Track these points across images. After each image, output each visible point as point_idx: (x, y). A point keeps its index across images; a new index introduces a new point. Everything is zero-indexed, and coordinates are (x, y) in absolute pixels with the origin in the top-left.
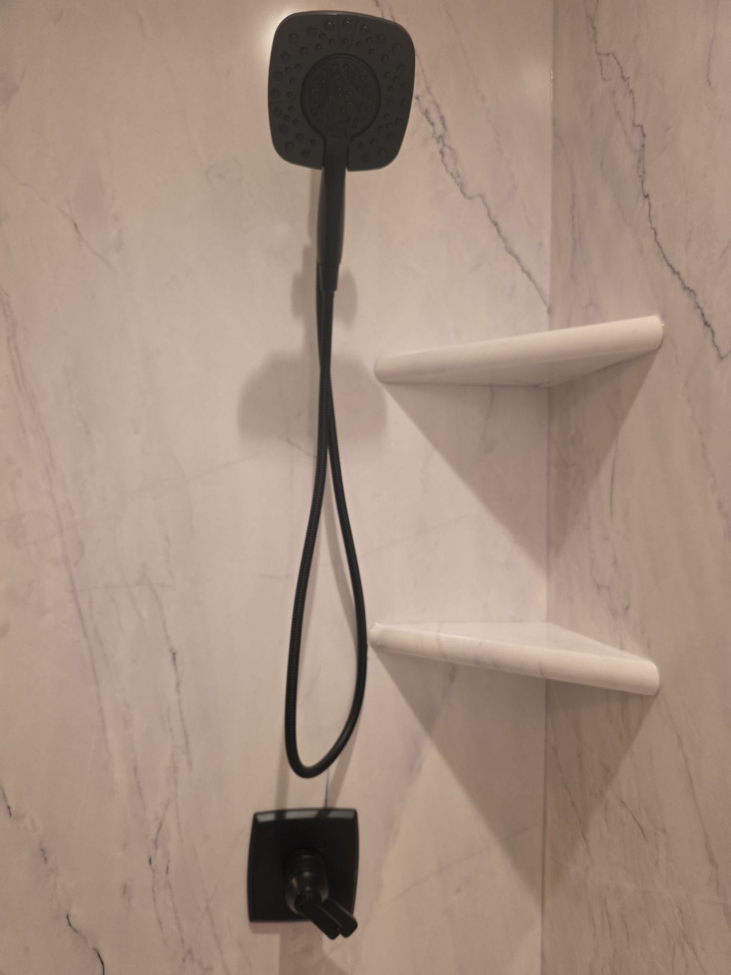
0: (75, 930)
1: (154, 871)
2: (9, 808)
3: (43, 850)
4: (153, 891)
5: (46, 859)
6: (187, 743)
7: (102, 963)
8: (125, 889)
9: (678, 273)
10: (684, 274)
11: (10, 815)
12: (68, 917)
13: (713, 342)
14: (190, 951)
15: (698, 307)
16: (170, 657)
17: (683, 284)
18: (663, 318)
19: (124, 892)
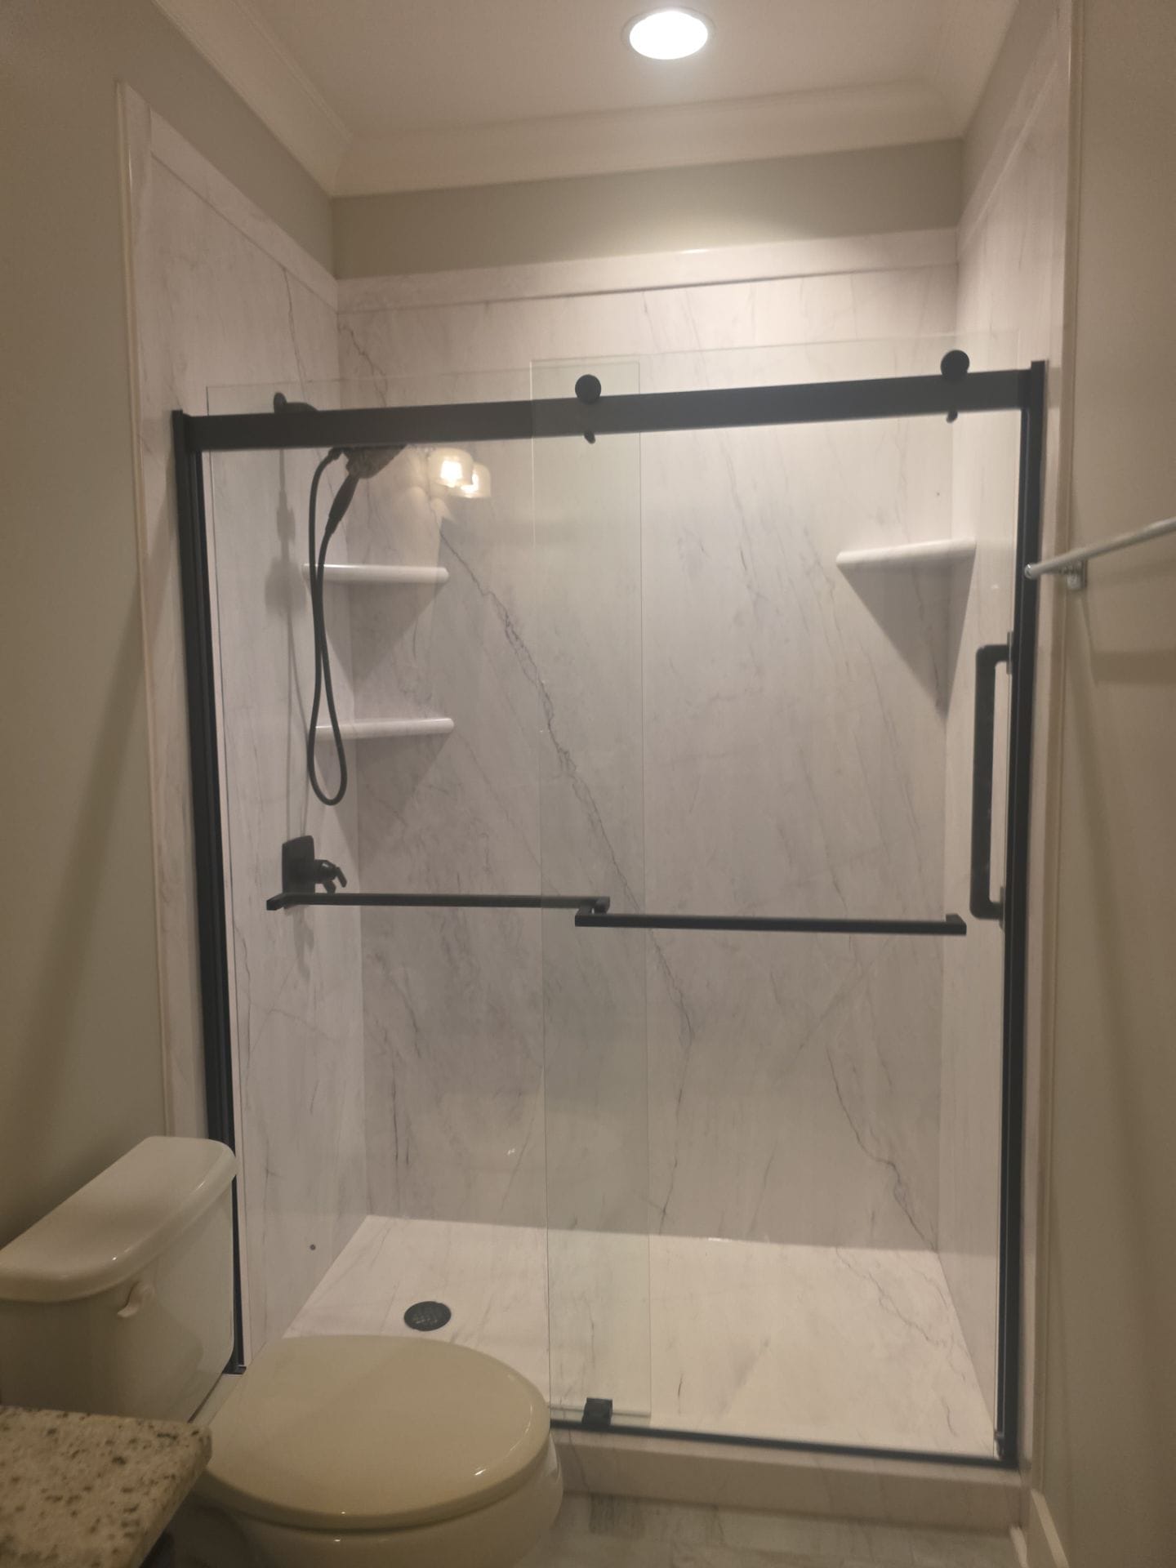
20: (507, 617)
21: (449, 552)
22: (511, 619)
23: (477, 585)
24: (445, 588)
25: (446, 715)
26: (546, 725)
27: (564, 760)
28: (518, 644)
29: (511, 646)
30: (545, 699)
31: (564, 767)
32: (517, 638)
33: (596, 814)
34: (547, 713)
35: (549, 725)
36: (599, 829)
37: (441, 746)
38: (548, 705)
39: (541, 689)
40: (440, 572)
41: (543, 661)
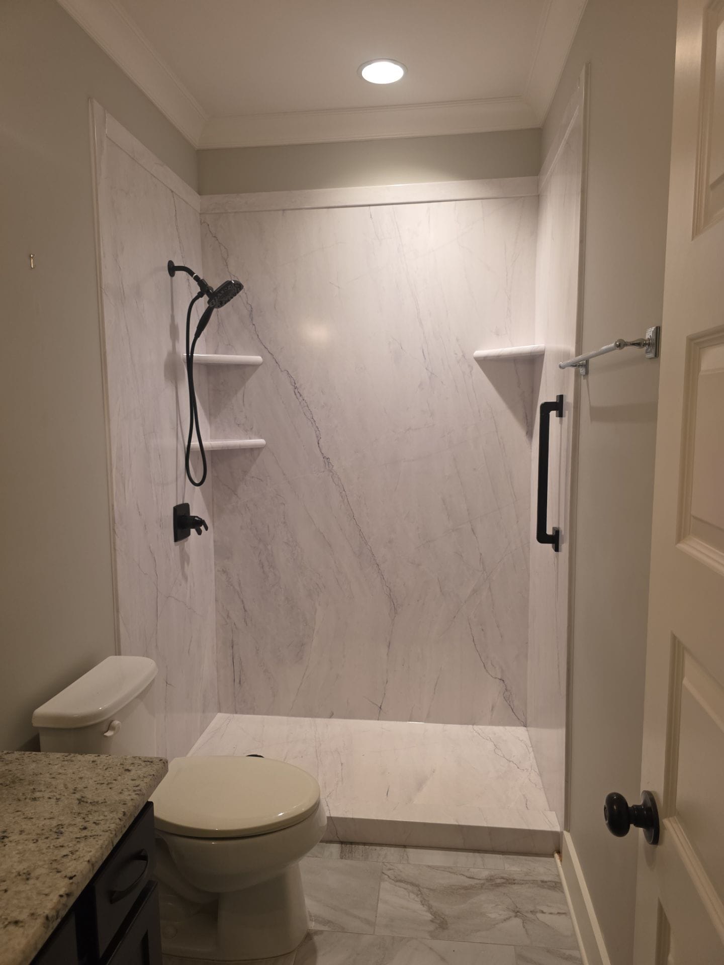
20: (295, 384)
21: (263, 347)
22: (297, 385)
23: (278, 366)
24: (260, 367)
25: (262, 438)
26: (317, 443)
27: (326, 462)
28: (301, 398)
29: (297, 400)
30: (316, 429)
31: (327, 466)
32: (301, 395)
33: (344, 492)
34: (317, 437)
35: (318, 443)
36: (346, 500)
37: (259, 455)
38: (318, 432)
39: (314, 424)
40: (258, 359)
41: (315, 408)
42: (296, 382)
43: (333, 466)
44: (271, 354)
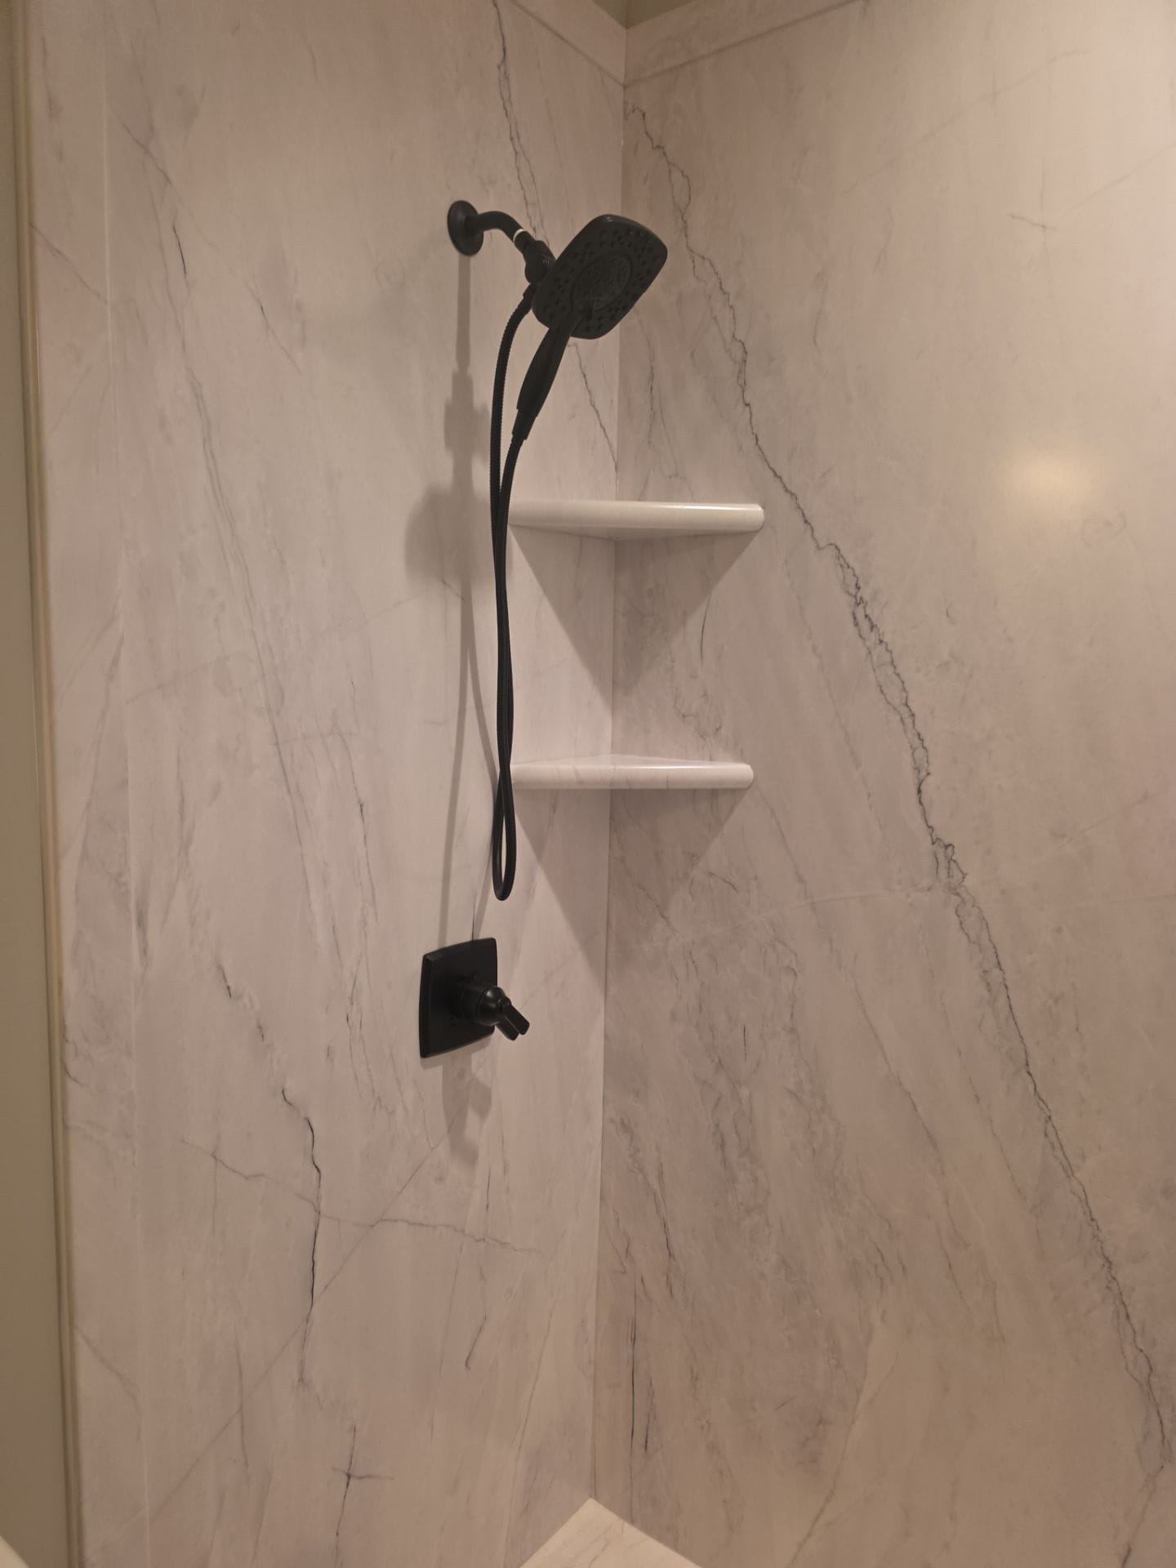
0: (290, 1104)
1: (350, 1028)
2: (228, 988)
3: (260, 1027)
4: (351, 1048)
5: (263, 1036)
6: (373, 895)
7: (312, 1130)
8: (329, 1052)
9: (780, 478)
10: (785, 479)
11: (230, 995)
12: (283, 1093)
13: (812, 535)
14: (379, 1099)
15: (799, 508)
16: (359, 809)
17: (785, 486)
18: (763, 508)
19: (328, 1055)
20: (858, 588)
21: (770, 474)
22: (865, 593)
23: (809, 532)
24: (757, 539)
25: (744, 761)
26: (914, 791)
27: (941, 858)
28: (873, 638)
29: (860, 642)
30: (917, 742)
31: (943, 874)
32: (872, 627)
33: (996, 971)
34: (918, 769)
35: (919, 791)
36: (1002, 1001)
37: (731, 811)
38: (920, 753)
39: (909, 721)
40: (751, 511)
41: (918, 670)
42: (861, 584)
43: (964, 875)
44: (792, 494)
